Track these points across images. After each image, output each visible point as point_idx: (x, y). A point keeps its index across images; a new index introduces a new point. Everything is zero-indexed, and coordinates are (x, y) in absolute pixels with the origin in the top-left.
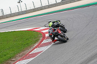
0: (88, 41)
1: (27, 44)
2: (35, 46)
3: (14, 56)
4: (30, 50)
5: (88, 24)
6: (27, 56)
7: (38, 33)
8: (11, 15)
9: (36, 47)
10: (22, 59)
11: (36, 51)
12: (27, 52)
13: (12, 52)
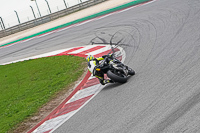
0: (184, 65)
1: (59, 84)
2: (77, 85)
3: (36, 112)
4: (67, 95)
5: (181, 30)
6: (63, 109)
7: (80, 57)
8: (20, 28)
9: (78, 89)
10: (53, 115)
11: (79, 95)
12: (60, 100)
13: (31, 103)
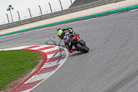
1: (21, 70)
2: (33, 72)
3: (3, 87)
4: (25, 78)
5: (108, 41)
6: (21, 87)
7: (37, 53)
9: (34, 74)
11: (34, 79)
12: (20, 81)
